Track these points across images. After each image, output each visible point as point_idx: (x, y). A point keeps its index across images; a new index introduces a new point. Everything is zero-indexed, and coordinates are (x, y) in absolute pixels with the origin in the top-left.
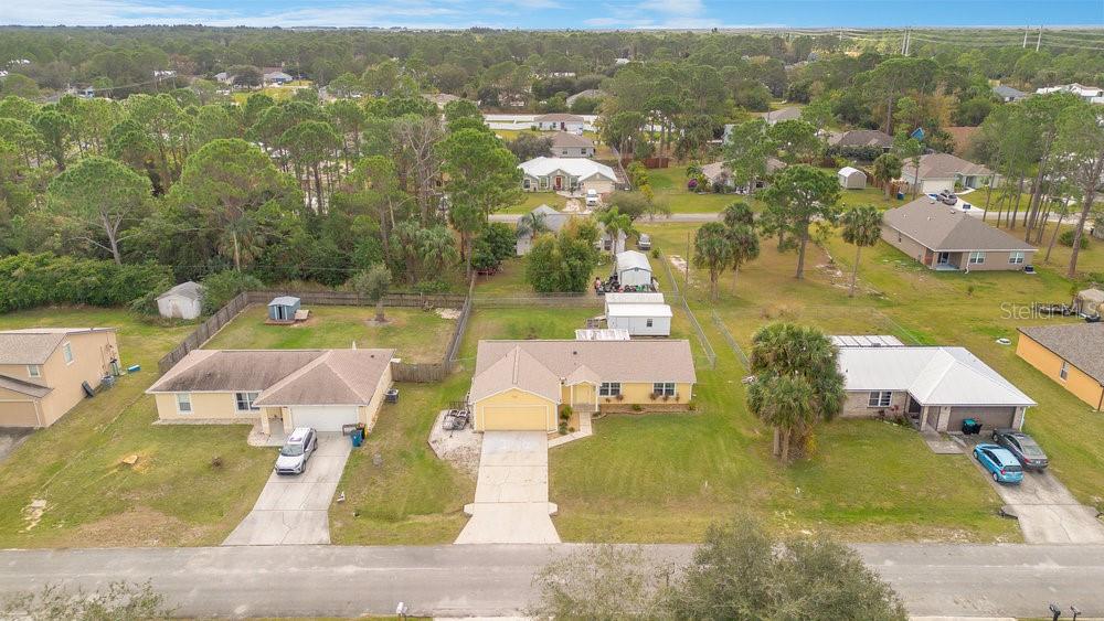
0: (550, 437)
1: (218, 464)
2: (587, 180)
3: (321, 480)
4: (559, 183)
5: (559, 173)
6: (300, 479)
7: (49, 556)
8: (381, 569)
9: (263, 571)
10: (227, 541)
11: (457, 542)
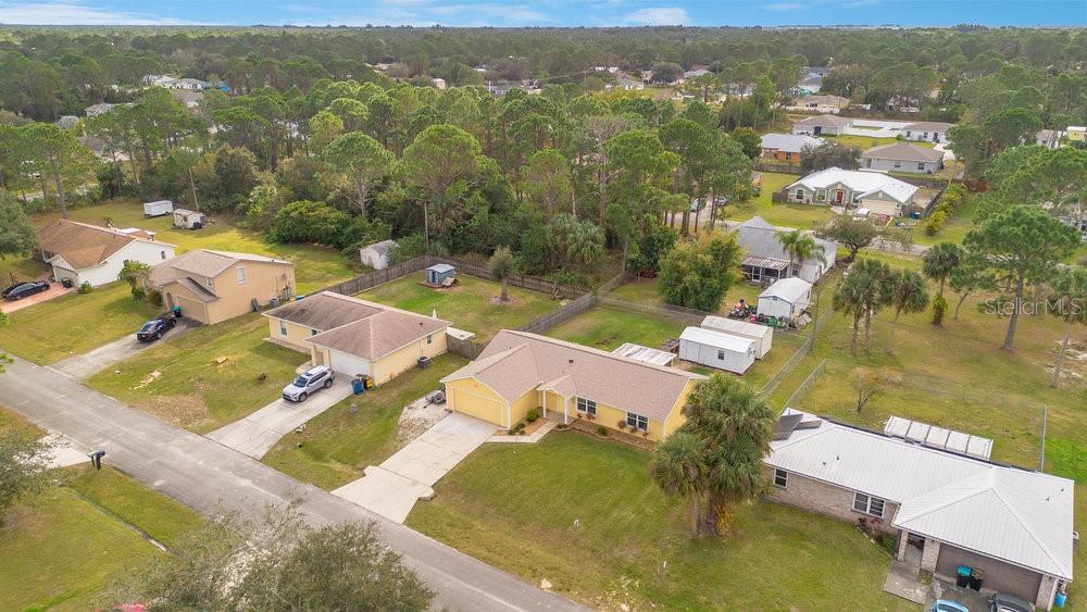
0: (499, 433)
1: (262, 378)
2: (868, 197)
3: (306, 412)
4: (840, 197)
5: (839, 187)
6: (294, 407)
7: (122, 409)
8: (262, 491)
9: (201, 463)
10: (208, 435)
11: (333, 492)
